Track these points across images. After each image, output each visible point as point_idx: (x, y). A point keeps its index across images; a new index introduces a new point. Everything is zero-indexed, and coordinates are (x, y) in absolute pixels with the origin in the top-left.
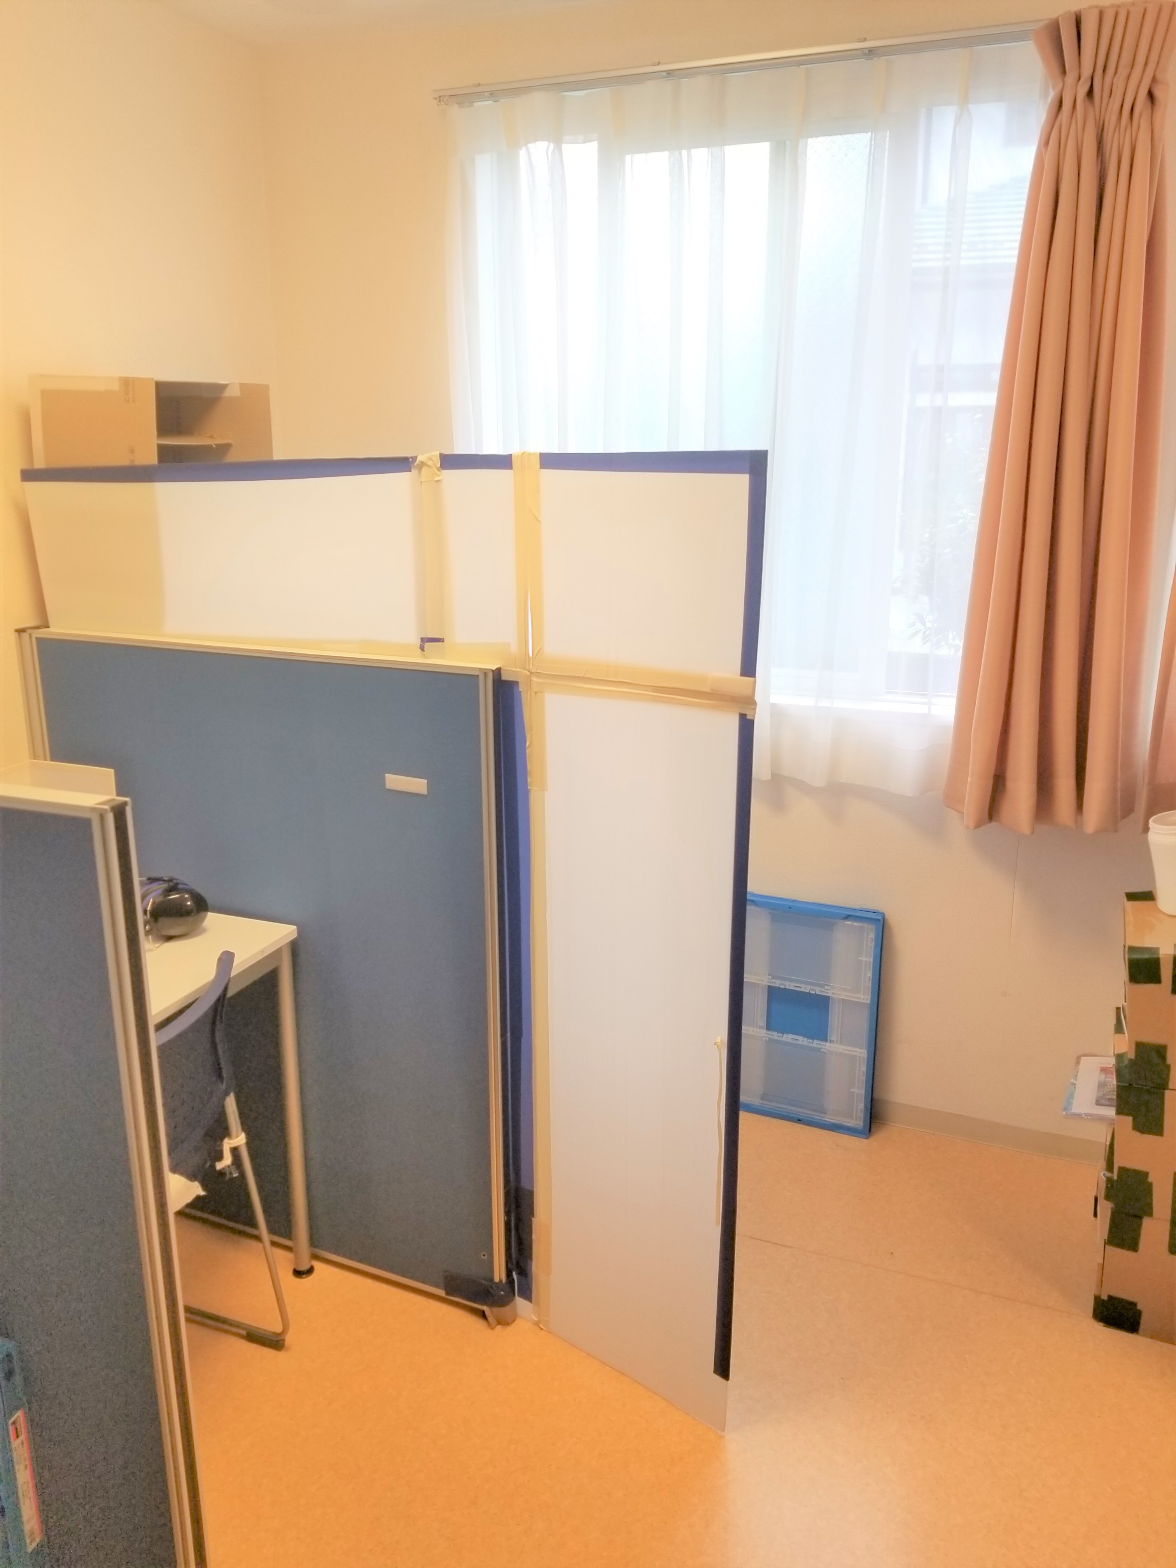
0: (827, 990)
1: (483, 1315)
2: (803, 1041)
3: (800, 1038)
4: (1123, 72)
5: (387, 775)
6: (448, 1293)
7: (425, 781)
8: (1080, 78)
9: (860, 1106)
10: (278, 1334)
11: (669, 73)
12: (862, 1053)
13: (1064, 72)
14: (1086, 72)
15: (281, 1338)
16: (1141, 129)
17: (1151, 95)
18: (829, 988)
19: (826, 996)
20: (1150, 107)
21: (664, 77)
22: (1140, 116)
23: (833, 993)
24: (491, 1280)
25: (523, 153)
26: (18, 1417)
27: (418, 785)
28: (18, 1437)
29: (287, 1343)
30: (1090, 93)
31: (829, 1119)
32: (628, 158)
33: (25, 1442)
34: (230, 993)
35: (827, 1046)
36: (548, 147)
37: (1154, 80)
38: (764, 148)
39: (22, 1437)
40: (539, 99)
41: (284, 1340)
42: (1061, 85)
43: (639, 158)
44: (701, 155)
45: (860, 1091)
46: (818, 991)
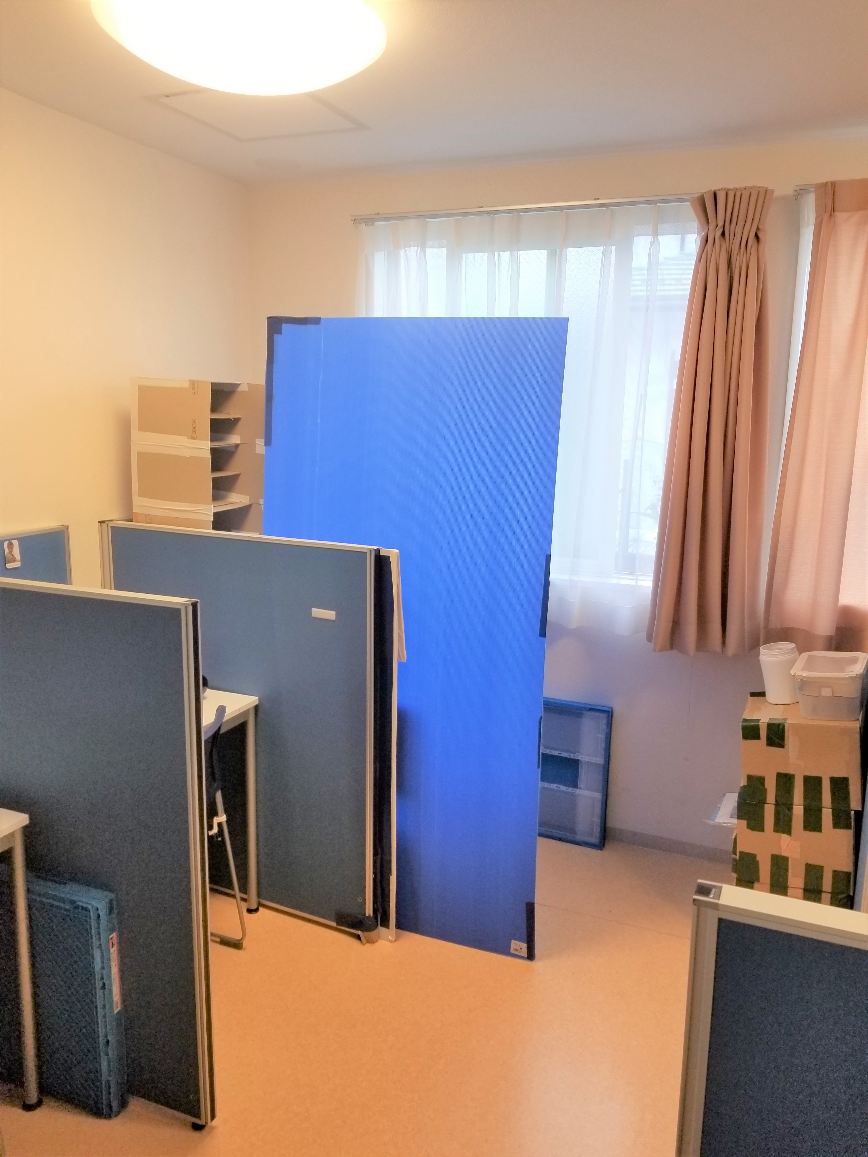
0: (577, 755)
1: (359, 938)
2: (563, 788)
3: (561, 787)
4: (741, 223)
5: (313, 609)
6: (338, 924)
7: (335, 612)
8: (717, 226)
9: (597, 831)
10: (240, 940)
11: (488, 212)
12: (598, 796)
13: (708, 222)
14: (721, 223)
15: (240, 942)
16: (752, 254)
17: (757, 236)
18: (579, 754)
19: (577, 760)
20: (756, 242)
21: (486, 213)
22: (751, 247)
23: (581, 758)
24: (365, 915)
25: (402, 253)
26: (114, 936)
27: (330, 615)
28: (113, 947)
29: (244, 945)
30: (723, 234)
31: (579, 838)
32: (464, 255)
33: (116, 950)
34: (222, 731)
35: (578, 791)
36: (417, 250)
37: (758, 229)
38: (544, 253)
39: (115, 948)
40: (412, 223)
41: (242, 943)
42: (707, 230)
43: (470, 256)
44: (506, 255)
45: (597, 820)
46: (572, 756)
